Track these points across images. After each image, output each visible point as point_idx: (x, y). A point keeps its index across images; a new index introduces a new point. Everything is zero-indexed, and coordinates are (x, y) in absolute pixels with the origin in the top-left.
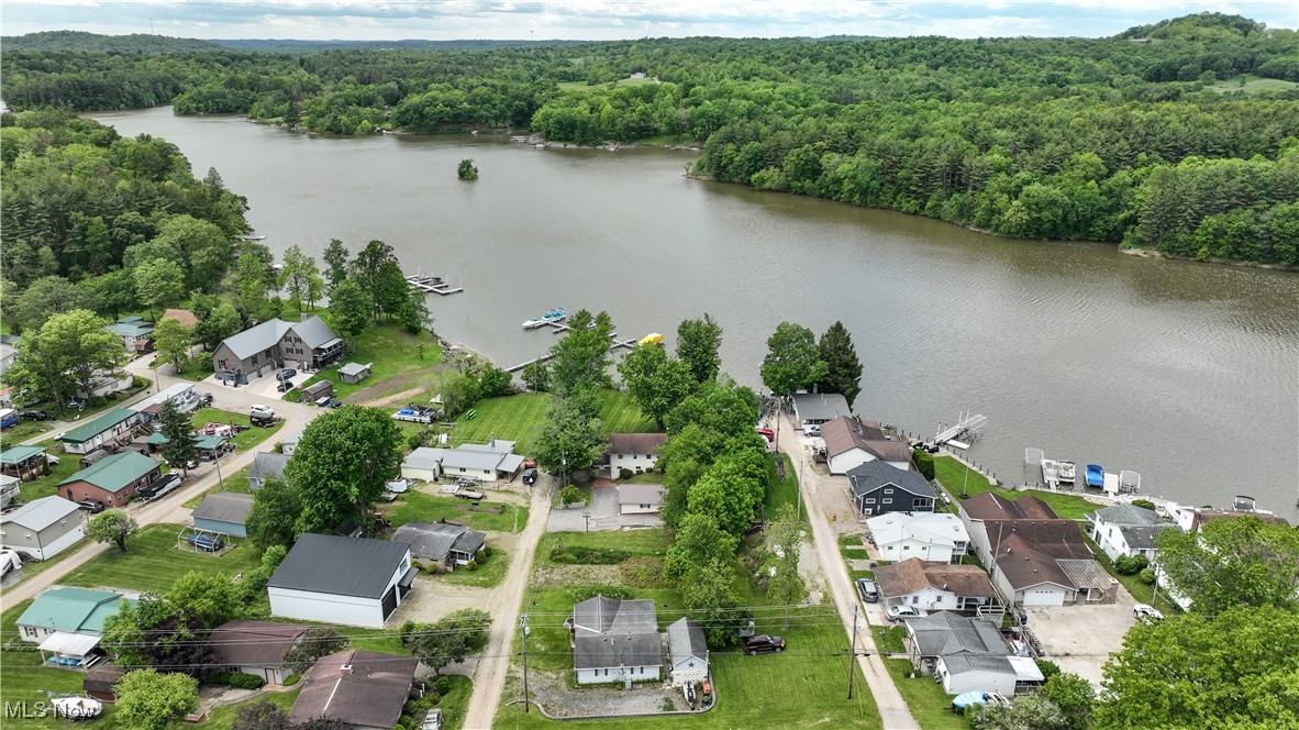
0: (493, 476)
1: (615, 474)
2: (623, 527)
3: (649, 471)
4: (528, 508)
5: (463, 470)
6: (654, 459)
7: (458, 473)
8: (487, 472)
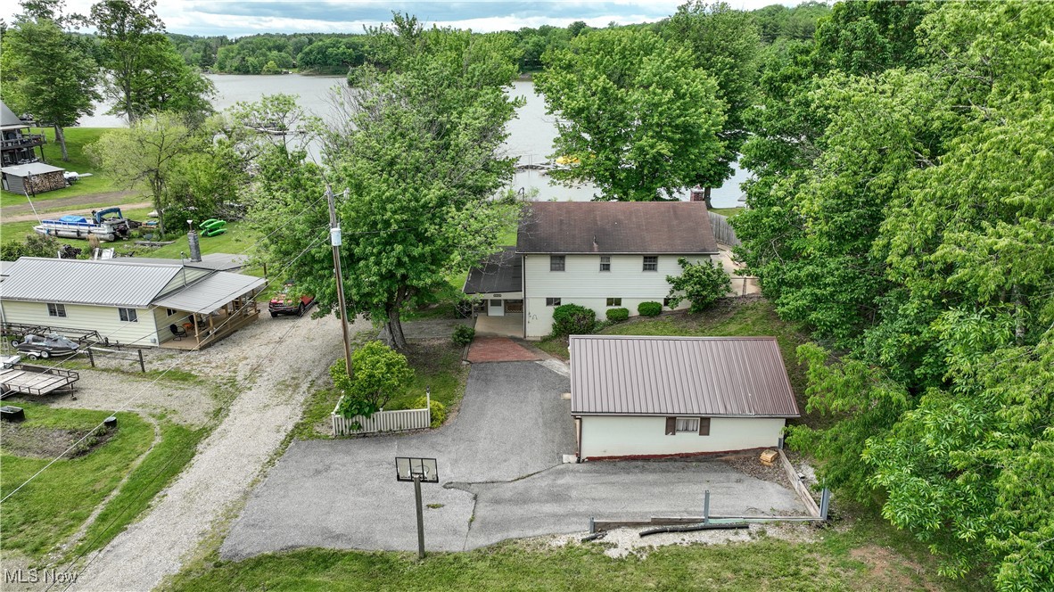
0: (144, 331)
1: (539, 322)
2: (600, 529)
3: (650, 311)
4: (204, 432)
5: (57, 309)
6: (669, 268)
7: (42, 318)
8: (128, 314)
